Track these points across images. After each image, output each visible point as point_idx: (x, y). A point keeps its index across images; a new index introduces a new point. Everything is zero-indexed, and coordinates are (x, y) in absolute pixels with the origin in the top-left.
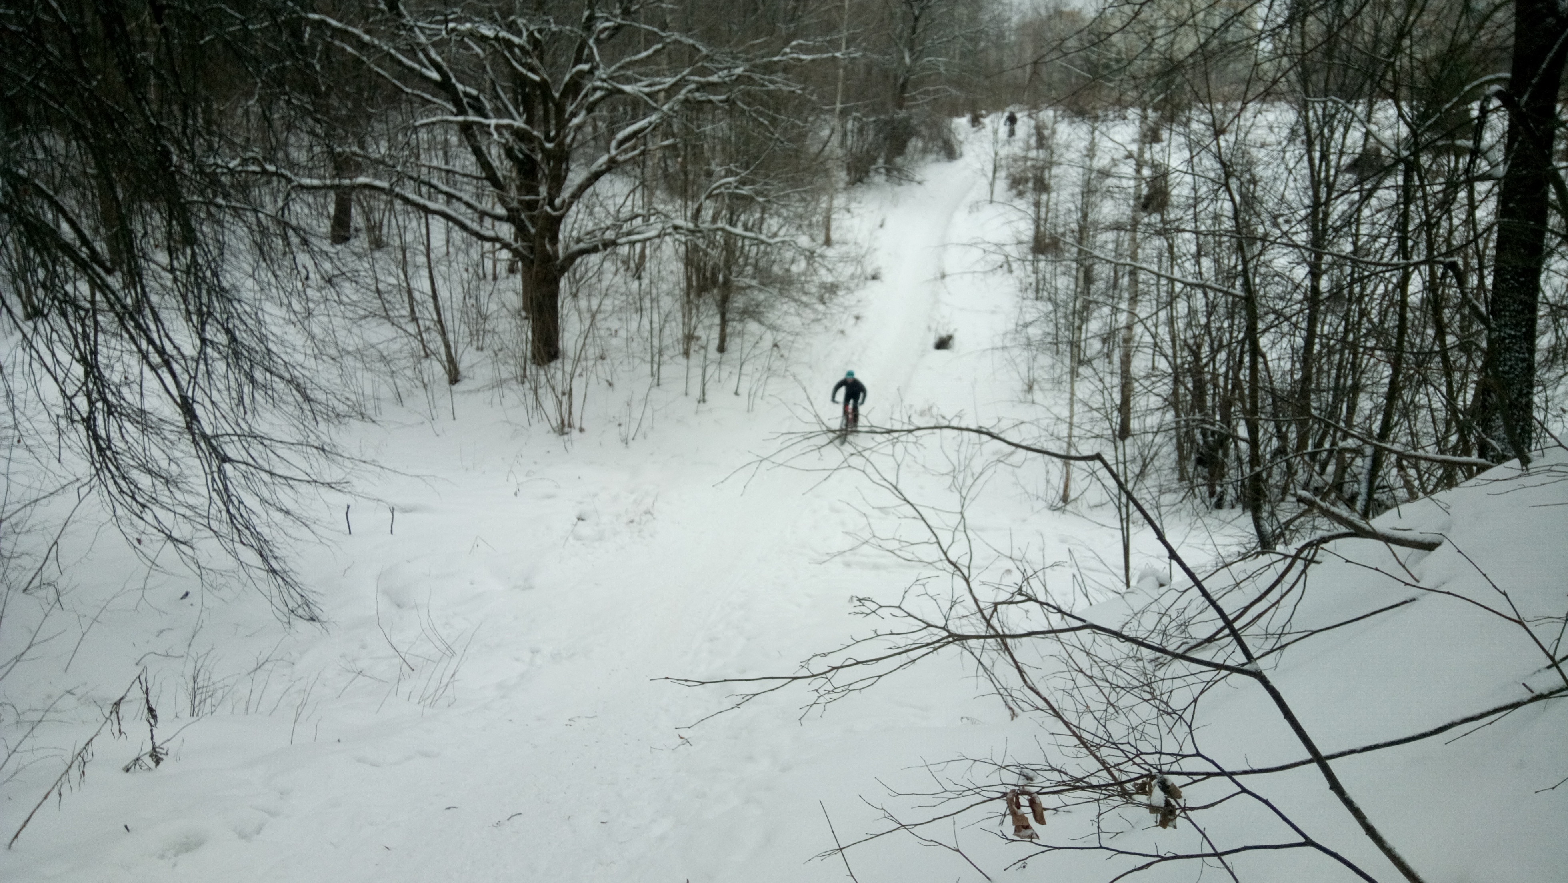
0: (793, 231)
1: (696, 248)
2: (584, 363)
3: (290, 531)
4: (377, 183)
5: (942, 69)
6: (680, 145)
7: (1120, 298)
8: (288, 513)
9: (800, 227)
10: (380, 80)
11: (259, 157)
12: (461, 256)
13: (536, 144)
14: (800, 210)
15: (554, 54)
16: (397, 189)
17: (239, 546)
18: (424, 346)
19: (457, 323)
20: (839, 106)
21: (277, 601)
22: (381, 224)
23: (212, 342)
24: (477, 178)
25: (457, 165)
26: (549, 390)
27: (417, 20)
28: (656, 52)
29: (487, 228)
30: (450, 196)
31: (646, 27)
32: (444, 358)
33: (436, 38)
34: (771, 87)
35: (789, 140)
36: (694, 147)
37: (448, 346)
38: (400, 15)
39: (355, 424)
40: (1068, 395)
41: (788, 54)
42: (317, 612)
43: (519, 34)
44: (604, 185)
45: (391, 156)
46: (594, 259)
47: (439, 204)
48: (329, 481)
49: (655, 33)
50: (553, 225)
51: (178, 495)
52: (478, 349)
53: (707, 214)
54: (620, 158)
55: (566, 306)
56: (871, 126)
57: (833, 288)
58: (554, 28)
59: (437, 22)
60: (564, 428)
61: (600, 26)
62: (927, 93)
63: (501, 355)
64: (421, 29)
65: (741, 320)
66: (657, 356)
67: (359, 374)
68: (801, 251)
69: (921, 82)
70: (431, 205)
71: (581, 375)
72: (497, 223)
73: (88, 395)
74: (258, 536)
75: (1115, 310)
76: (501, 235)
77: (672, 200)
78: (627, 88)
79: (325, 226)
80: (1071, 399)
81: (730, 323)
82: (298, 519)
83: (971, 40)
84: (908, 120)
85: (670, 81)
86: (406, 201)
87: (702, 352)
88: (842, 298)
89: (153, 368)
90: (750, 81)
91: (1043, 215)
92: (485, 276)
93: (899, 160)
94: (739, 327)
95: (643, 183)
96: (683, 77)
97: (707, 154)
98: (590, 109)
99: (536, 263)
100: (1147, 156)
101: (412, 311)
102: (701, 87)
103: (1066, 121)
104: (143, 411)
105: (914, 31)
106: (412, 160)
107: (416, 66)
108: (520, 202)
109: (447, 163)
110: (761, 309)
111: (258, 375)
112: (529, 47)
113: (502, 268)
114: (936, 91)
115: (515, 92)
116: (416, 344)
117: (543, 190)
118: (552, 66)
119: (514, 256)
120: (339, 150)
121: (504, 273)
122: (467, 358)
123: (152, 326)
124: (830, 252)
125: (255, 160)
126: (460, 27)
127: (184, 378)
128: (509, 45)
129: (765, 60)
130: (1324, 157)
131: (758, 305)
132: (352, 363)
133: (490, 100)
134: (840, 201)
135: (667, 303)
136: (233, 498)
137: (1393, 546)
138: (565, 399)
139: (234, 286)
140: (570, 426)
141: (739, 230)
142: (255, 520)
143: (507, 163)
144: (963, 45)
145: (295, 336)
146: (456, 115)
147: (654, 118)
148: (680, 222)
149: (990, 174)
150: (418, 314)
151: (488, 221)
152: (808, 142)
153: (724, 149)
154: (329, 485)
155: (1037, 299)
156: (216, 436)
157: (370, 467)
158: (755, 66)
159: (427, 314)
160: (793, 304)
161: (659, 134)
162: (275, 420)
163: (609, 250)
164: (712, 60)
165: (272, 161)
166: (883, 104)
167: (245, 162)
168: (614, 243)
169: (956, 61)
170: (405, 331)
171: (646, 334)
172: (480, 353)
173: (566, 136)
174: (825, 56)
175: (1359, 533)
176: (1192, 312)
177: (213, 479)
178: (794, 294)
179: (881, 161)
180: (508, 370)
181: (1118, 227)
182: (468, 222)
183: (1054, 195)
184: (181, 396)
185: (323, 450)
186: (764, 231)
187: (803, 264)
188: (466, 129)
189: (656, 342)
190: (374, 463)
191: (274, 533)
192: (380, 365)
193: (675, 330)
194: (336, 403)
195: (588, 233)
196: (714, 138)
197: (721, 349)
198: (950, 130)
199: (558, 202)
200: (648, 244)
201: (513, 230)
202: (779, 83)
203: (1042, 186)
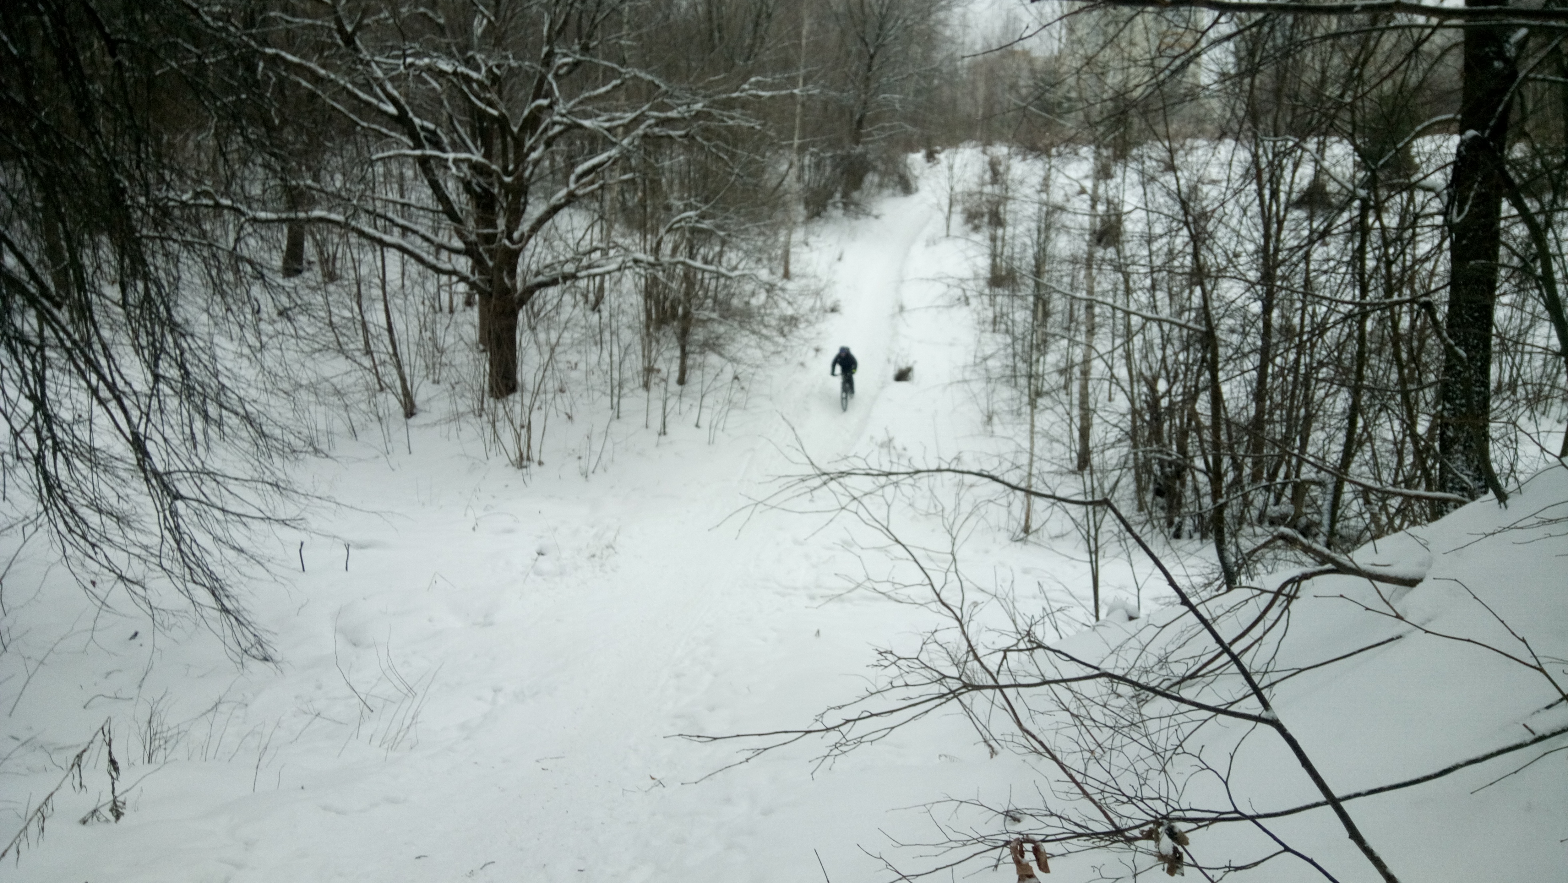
0: (752, 264)
1: (655, 279)
2: (543, 396)
3: (244, 569)
4: (333, 216)
5: (897, 106)
6: (639, 180)
7: (1077, 330)
8: (241, 551)
9: (759, 260)
10: (334, 114)
11: (211, 190)
12: (417, 290)
13: (494, 178)
14: (760, 244)
15: (511, 89)
16: (353, 223)
17: (190, 585)
18: (379, 380)
19: (413, 356)
20: (796, 142)
21: (230, 641)
22: (335, 257)
23: (164, 378)
24: (434, 212)
25: (412, 198)
26: (507, 423)
27: (373, 55)
28: (616, 87)
29: (444, 261)
30: (405, 230)
31: (606, 63)
32: (400, 391)
33: (394, 73)
34: (731, 123)
35: (749, 175)
36: (652, 181)
37: (403, 380)
38: (357, 50)
39: (311, 459)
40: (1028, 427)
41: (747, 90)
42: (270, 651)
43: (477, 69)
44: (563, 219)
45: (349, 191)
46: (552, 292)
47: (395, 237)
48: (283, 517)
49: (613, 69)
50: (511, 258)
51: (130, 534)
52: (434, 382)
53: (667, 248)
54: (580, 192)
55: (523, 338)
56: (828, 162)
57: (793, 321)
58: (513, 63)
59: (397, 57)
60: (522, 461)
61: (559, 61)
62: (883, 129)
63: (458, 388)
64: (377, 63)
65: (702, 353)
66: (617, 389)
67: (312, 408)
68: (762, 284)
69: (877, 118)
70: (387, 238)
71: (540, 408)
72: (454, 257)
73: (37, 431)
74: (211, 575)
75: (1073, 342)
76: (458, 268)
77: (631, 235)
78: (587, 123)
79: (277, 261)
80: (1032, 432)
81: (691, 356)
82: (252, 557)
83: (925, 77)
84: (863, 155)
85: (630, 116)
86: (361, 234)
87: (663, 384)
88: (803, 330)
89: (102, 402)
90: (709, 116)
91: (999, 250)
92: (441, 309)
93: (856, 195)
94: (699, 359)
95: (601, 218)
96: (643, 113)
97: (665, 187)
98: (549, 144)
99: (495, 295)
100: (1101, 190)
101: (367, 343)
102: (661, 122)
103: (1020, 158)
104: (92, 449)
105: (869, 70)
106: (369, 193)
107: (374, 101)
108: (478, 235)
109: (402, 196)
110: (721, 341)
111: (212, 410)
112: (487, 83)
113: (459, 300)
114: (892, 128)
115: (473, 127)
116: (371, 378)
117: (501, 223)
118: (509, 100)
119: (471, 289)
120: (294, 183)
121: (461, 307)
122: (423, 392)
123: (103, 362)
124: (790, 286)
125: (207, 194)
126: (418, 62)
127: (135, 414)
128: (468, 80)
129: (724, 96)
130: (1275, 194)
131: (718, 338)
132: (305, 398)
133: (446, 134)
134: (798, 235)
135: (626, 336)
136: (186, 537)
137: (1377, 583)
138: (524, 432)
139: (187, 321)
140: (528, 459)
141: (698, 263)
142: (208, 559)
143: (464, 198)
144: (917, 83)
145: (249, 372)
146: (414, 149)
147: (614, 152)
148: (640, 256)
149: (946, 209)
150: (373, 348)
151: (444, 254)
152: (766, 176)
153: (682, 183)
154: (284, 522)
155: (994, 331)
156: (169, 473)
157: (326, 504)
158: (715, 102)
159: (382, 348)
160: (754, 337)
161: (617, 168)
162: (229, 457)
163: (568, 283)
164: (671, 96)
165: (227, 194)
166: (840, 140)
167: (197, 195)
168: (574, 277)
169: (911, 98)
170: (360, 364)
171: (605, 367)
172: (436, 386)
173: (525, 169)
174: (784, 92)
175: (1341, 569)
176: (1148, 346)
177: (165, 518)
178: (755, 327)
179: (838, 196)
180: (465, 404)
181: (1074, 260)
182: (424, 255)
183: (1010, 230)
184: (132, 433)
185: (278, 486)
186: (724, 264)
187: (762, 297)
188: (424, 161)
189: (616, 375)
190: (329, 499)
191: (228, 572)
192: (334, 400)
193: (635, 363)
194: (292, 438)
195: (547, 267)
196: (671, 171)
197: (682, 381)
198: (906, 166)
199: (516, 235)
200: (607, 277)
201: (470, 263)
202: (738, 120)
203: (997, 221)
